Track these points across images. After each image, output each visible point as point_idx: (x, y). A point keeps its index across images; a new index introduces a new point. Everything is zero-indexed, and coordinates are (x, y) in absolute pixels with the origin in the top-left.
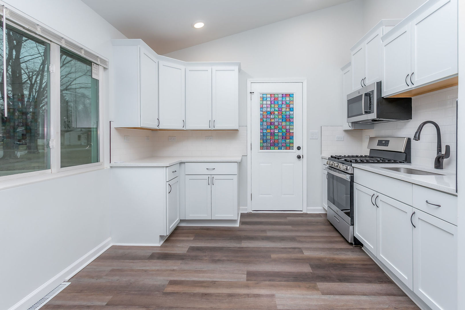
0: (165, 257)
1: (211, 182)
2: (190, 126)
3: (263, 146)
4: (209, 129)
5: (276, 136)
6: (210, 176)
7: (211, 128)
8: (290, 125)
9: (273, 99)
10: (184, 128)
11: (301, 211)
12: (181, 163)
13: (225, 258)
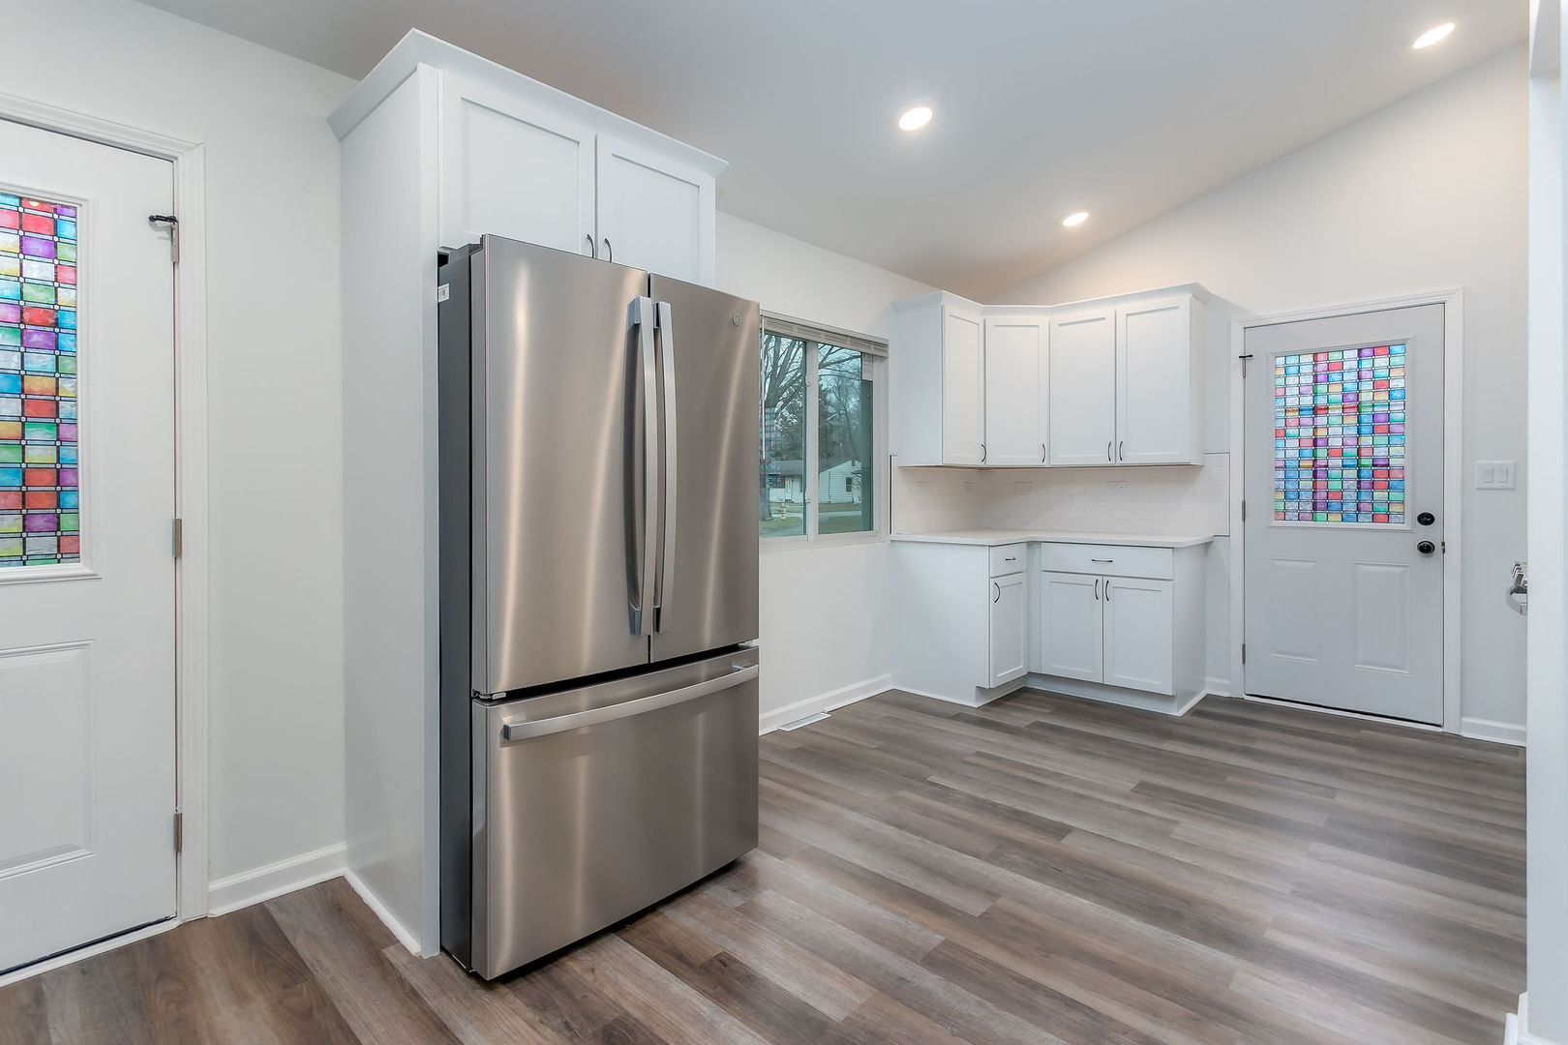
0: (982, 723)
1: (1102, 590)
2: (1062, 458)
3: (1285, 511)
4: (1108, 463)
5: (1336, 479)
6: (1099, 578)
7: (1112, 462)
8: (1388, 445)
9: (1322, 367)
10: (1046, 464)
11: (1437, 725)
12: (1031, 544)
13: (1104, 754)
